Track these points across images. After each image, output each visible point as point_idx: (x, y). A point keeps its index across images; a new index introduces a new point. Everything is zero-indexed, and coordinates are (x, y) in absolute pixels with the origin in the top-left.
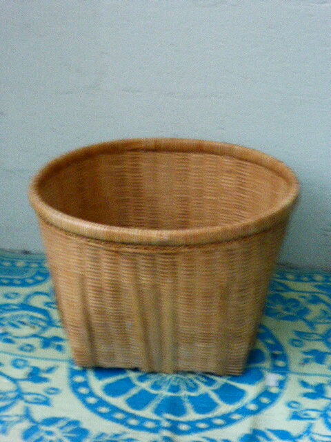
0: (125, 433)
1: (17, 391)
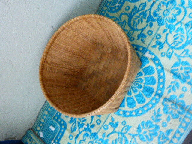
0: (155, 110)
1: (119, 134)
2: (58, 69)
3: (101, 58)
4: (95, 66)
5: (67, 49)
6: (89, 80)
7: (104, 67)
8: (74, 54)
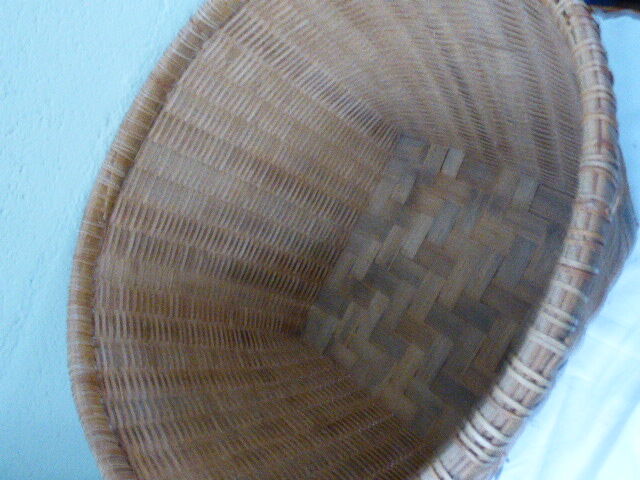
2: (192, 250)
3: (412, 201)
4: (382, 237)
5: (237, 151)
6: (352, 306)
7: (426, 245)
8: (275, 176)
